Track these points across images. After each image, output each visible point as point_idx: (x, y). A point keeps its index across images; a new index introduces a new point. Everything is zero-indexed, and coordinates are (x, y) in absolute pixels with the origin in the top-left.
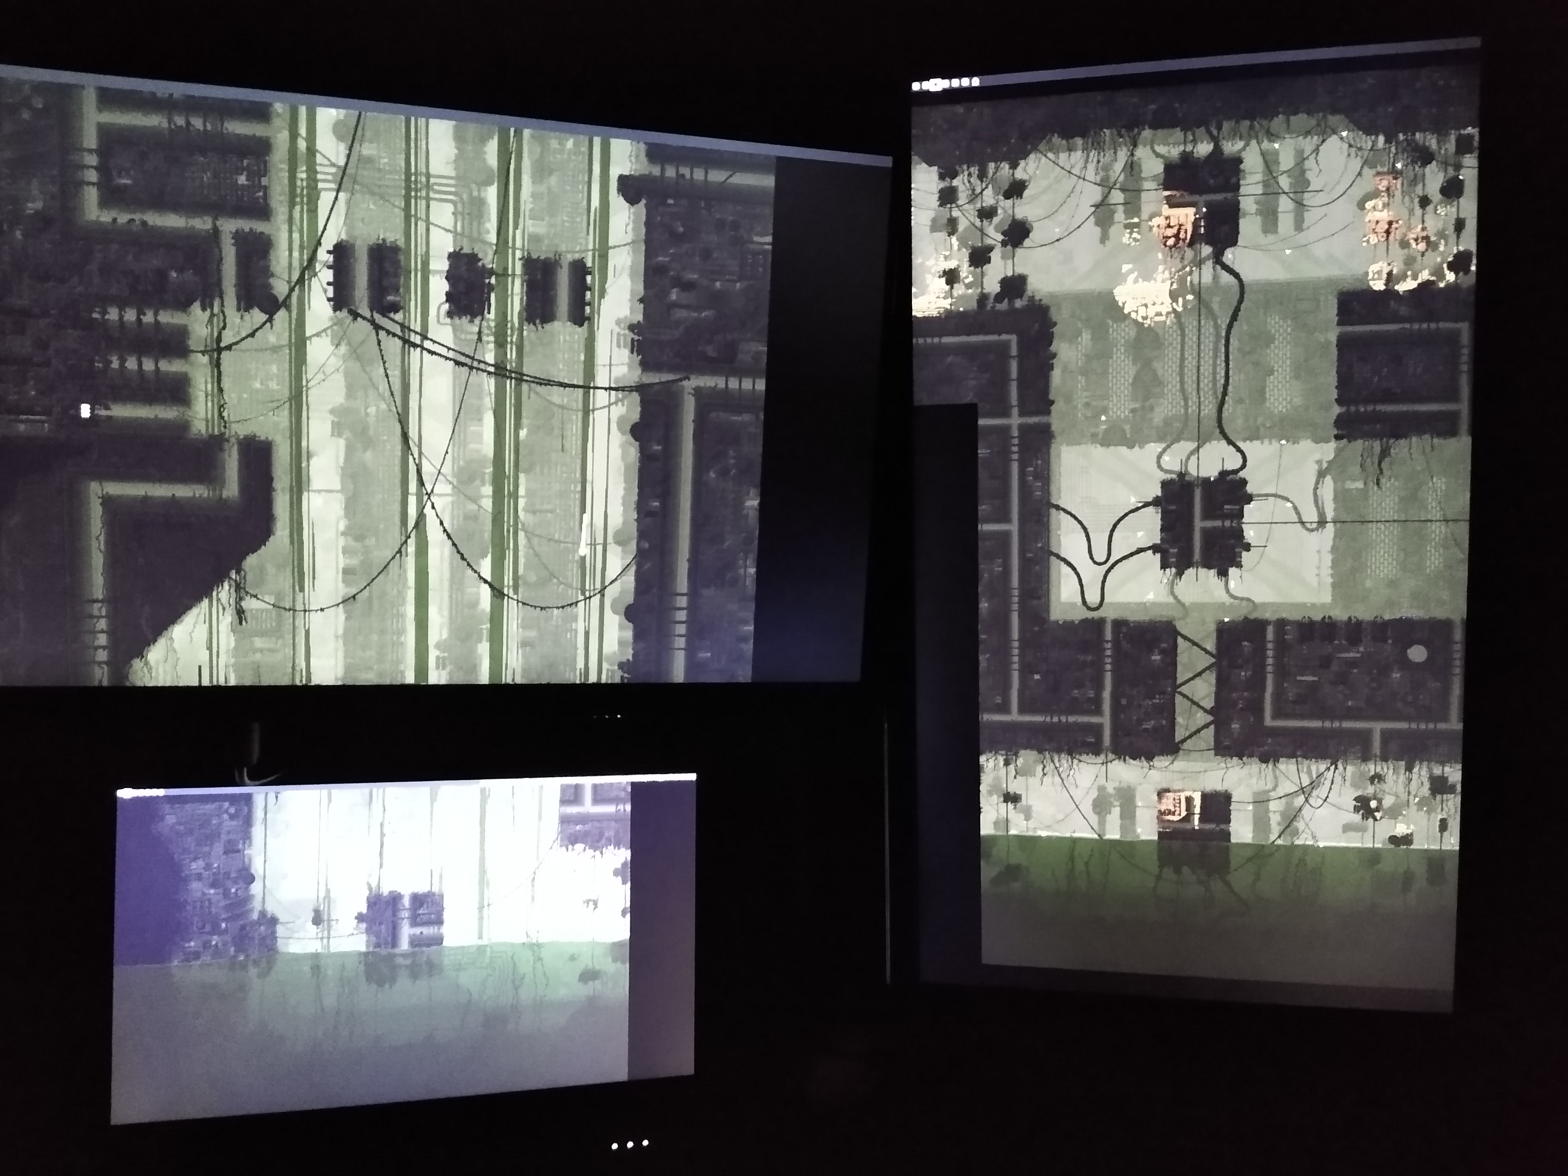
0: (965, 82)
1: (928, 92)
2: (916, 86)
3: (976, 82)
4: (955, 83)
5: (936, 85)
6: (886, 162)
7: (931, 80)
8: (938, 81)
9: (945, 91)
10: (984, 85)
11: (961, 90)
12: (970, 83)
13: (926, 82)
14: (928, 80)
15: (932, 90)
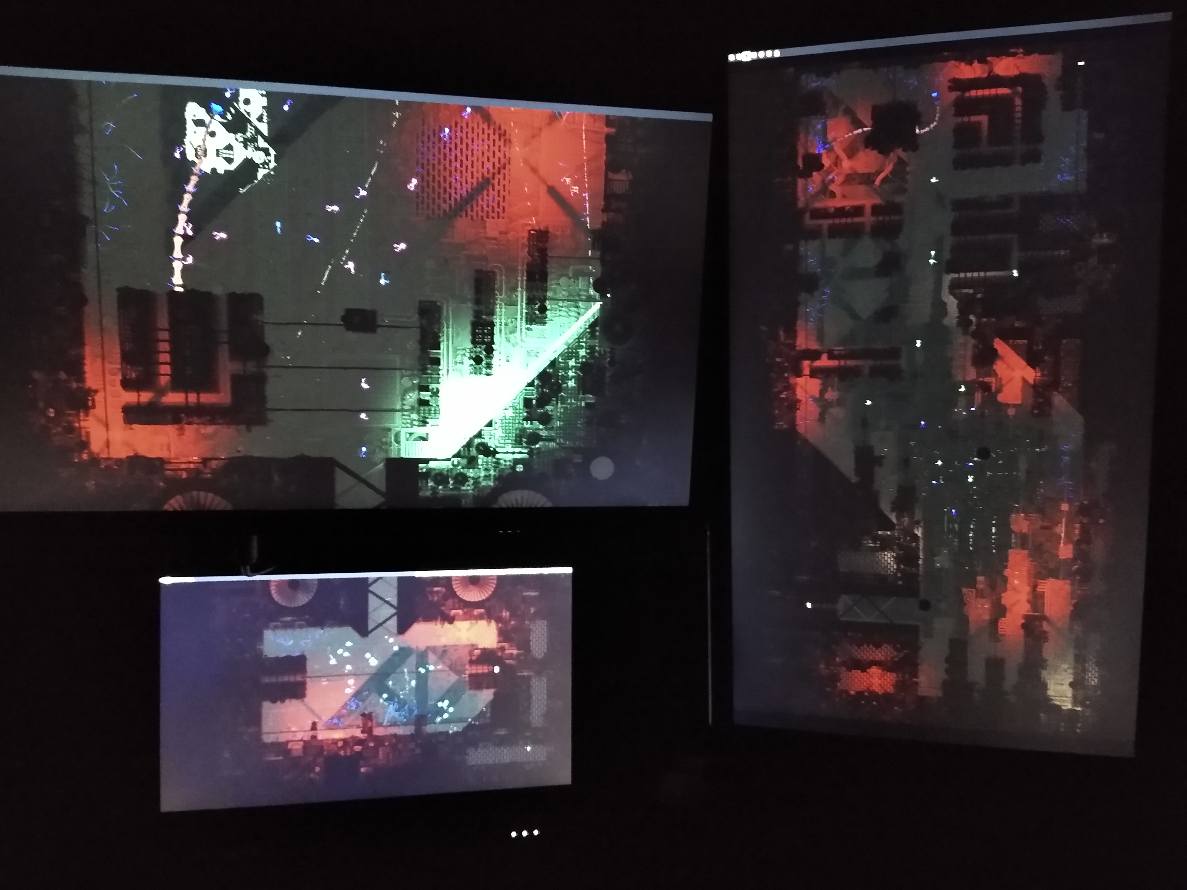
0: (769, 54)
1: (741, 63)
2: (731, 58)
3: (777, 53)
4: (762, 54)
5: (746, 56)
6: (708, 117)
7: (743, 53)
8: (749, 53)
9: (753, 61)
10: (783, 56)
11: (766, 60)
12: (773, 54)
13: (739, 54)
14: (741, 52)
15: (744, 60)
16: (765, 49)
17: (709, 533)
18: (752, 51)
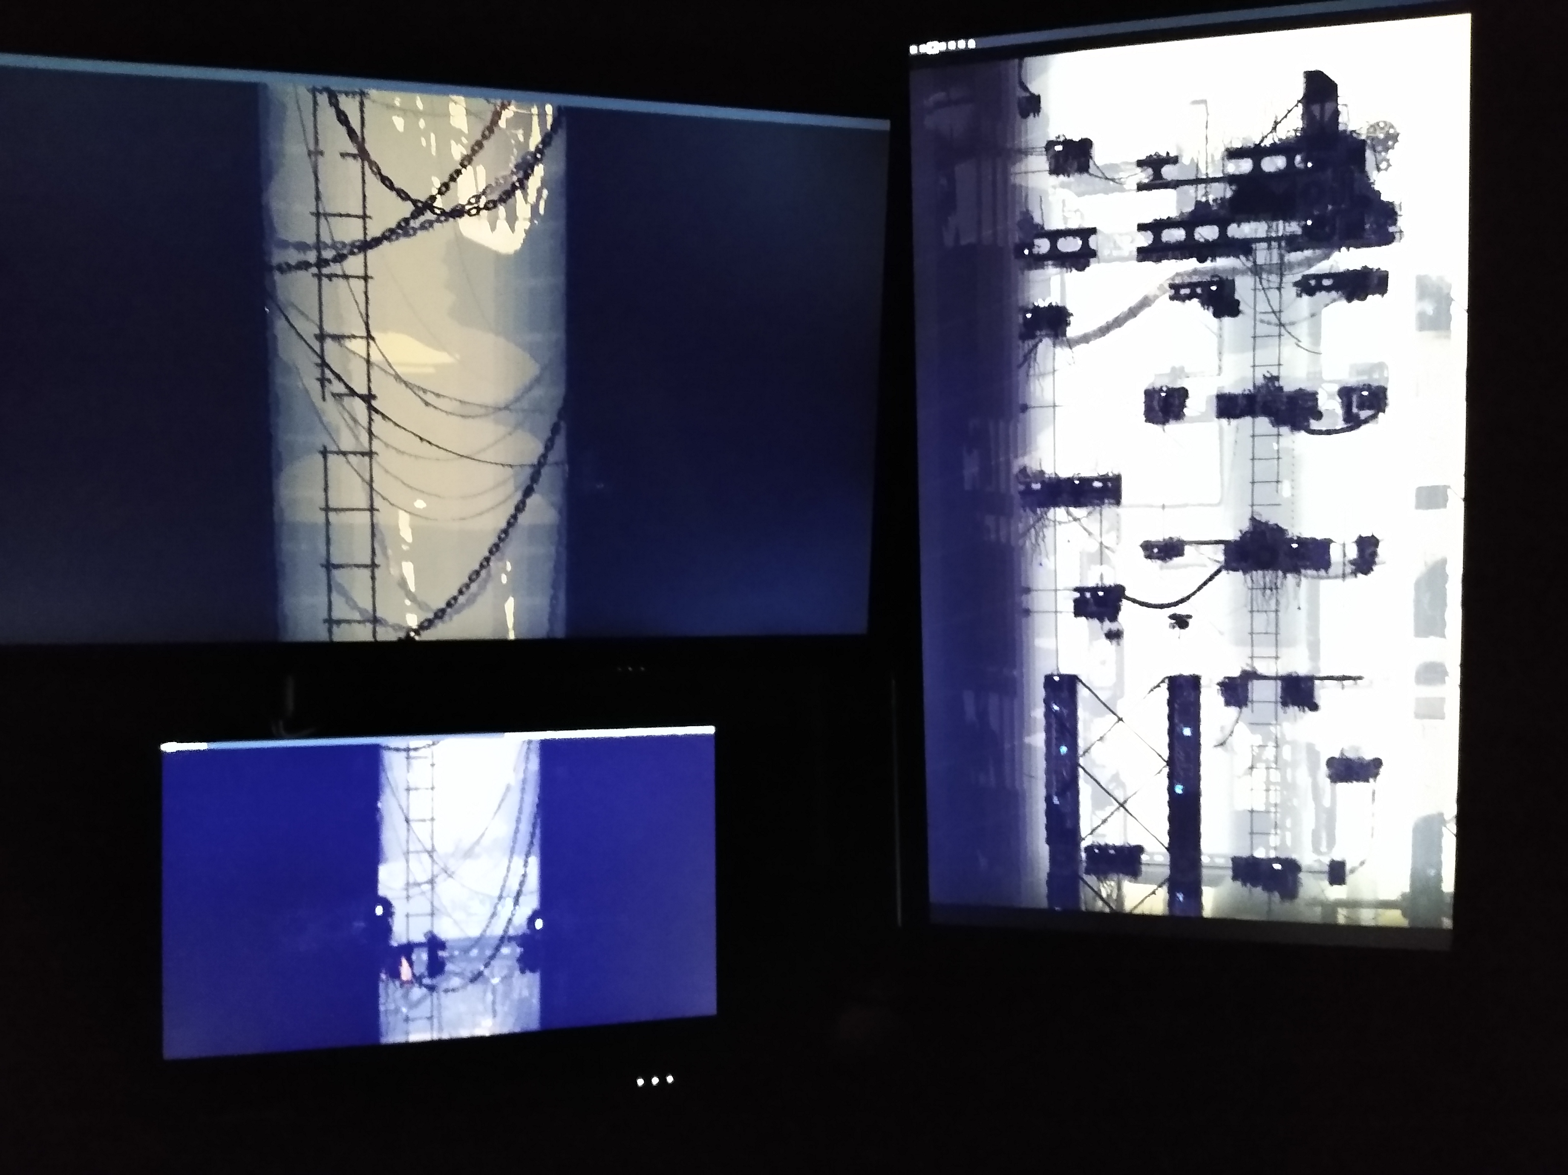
0: (962, 44)
1: (925, 55)
2: (913, 50)
3: (972, 44)
4: (952, 45)
5: (933, 48)
6: (884, 125)
7: (938, 52)
8: (935, 43)
9: (942, 54)
10: (980, 47)
11: (958, 53)
12: (967, 45)
13: (924, 45)
14: (925, 43)
15: (929, 53)
16: (956, 39)
18: (940, 41)
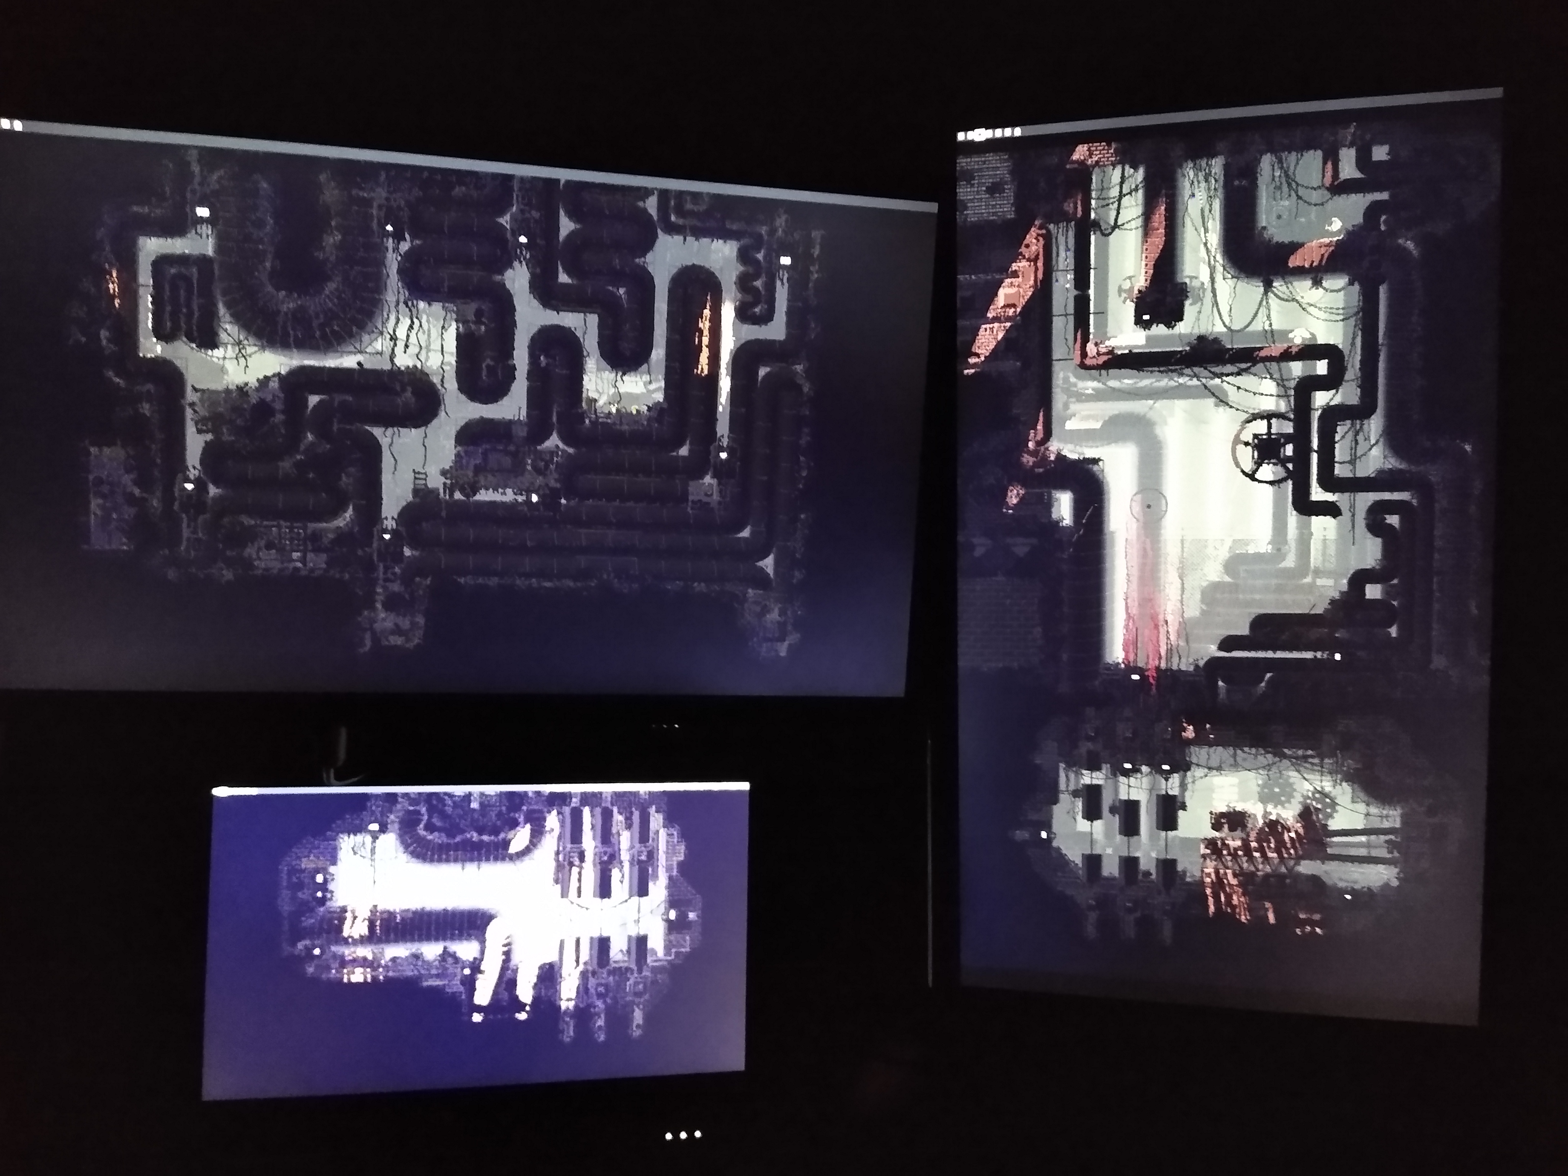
0: (1008, 132)
1: (972, 142)
2: (961, 136)
3: (1018, 132)
4: (999, 133)
5: (980, 135)
6: (932, 207)
7: (976, 130)
8: (982, 131)
9: (988, 141)
10: (1026, 135)
11: (1004, 140)
12: (1013, 133)
13: (971, 132)
14: (973, 130)
15: (976, 140)
16: (1003, 126)
17: (929, 741)
18: (987, 129)
